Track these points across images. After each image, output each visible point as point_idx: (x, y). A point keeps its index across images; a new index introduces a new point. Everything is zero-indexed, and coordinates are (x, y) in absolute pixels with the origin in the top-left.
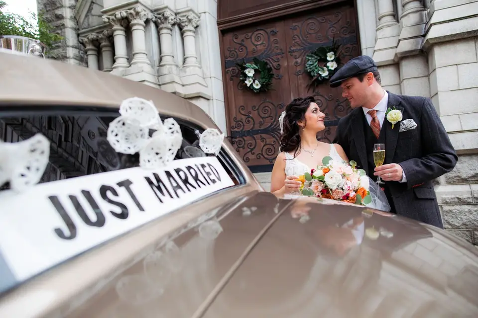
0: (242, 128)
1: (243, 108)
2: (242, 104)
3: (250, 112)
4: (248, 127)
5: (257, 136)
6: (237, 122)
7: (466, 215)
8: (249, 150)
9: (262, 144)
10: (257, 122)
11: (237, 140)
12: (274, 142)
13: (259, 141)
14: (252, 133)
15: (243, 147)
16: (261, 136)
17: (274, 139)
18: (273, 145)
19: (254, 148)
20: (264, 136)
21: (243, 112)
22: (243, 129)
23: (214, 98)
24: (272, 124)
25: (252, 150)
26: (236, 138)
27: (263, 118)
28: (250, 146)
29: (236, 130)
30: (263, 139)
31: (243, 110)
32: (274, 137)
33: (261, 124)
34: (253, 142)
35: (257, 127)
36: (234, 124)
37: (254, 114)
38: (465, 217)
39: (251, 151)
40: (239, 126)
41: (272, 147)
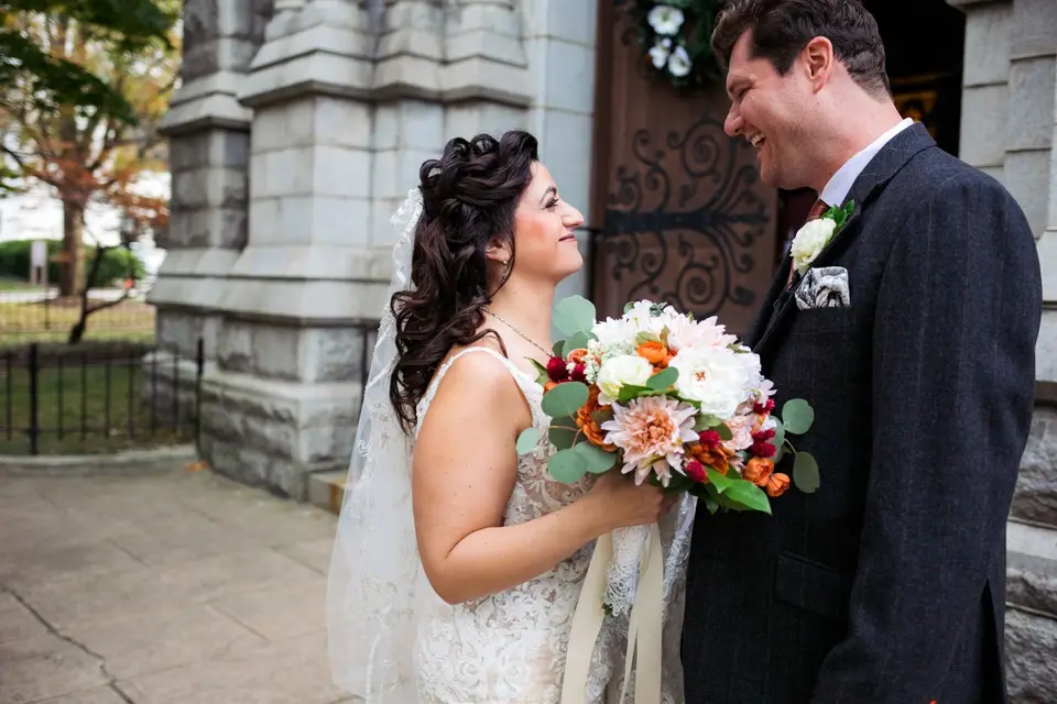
0: (632, 206)
1: (643, 137)
2: (642, 125)
3: (660, 154)
4: (651, 202)
5: (670, 235)
6: (625, 181)
7: (1042, 662)
8: (645, 277)
9: (682, 262)
10: (675, 188)
11: (617, 240)
12: (714, 259)
13: (673, 252)
14: (658, 222)
15: (631, 266)
16: (680, 236)
17: (715, 251)
18: (708, 269)
19: (659, 272)
20: (690, 235)
21: (643, 151)
22: (637, 207)
23: (540, 102)
24: (714, 201)
25: (653, 276)
26: (615, 233)
27: (693, 175)
28: (652, 264)
29: (620, 207)
30: (684, 247)
31: (645, 142)
32: (717, 243)
33: (686, 193)
34: (656, 251)
35: (673, 206)
36: (615, 187)
37: (671, 161)
38: (1040, 669)
39: (649, 282)
40: (627, 196)
41: (705, 278)
